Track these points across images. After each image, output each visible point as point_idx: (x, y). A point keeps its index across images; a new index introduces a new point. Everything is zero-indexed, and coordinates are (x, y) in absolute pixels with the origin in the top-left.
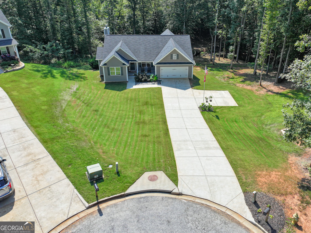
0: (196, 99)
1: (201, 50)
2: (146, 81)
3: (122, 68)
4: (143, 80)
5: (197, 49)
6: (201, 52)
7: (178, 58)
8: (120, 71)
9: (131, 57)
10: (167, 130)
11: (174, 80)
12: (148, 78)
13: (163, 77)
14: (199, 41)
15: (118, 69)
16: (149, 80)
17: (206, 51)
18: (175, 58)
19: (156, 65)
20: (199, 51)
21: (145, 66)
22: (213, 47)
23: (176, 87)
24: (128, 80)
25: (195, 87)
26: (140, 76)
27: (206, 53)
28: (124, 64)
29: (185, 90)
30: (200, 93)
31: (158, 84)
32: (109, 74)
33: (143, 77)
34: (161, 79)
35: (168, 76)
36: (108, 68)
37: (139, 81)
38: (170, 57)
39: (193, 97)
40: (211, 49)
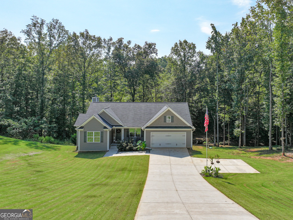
0: (197, 167)
1: (204, 140)
2: (131, 150)
3: (102, 133)
4: (127, 148)
5: (199, 139)
6: (203, 142)
7: (172, 121)
8: (100, 137)
9: (116, 121)
10: (140, 191)
11: (168, 149)
12: (134, 146)
13: (154, 146)
14: (201, 132)
15: (96, 134)
16: (135, 148)
17: (209, 141)
18: (170, 121)
19: (146, 129)
20: (201, 140)
21: (134, 136)
22: (216, 138)
23: (169, 155)
24: (108, 149)
25: (195, 155)
26: (124, 143)
27: (209, 142)
28: (105, 128)
29: (181, 157)
30: (201, 161)
31: (146, 153)
32: (85, 141)
33: (127, 145)
34: (152, 148)
35: (160, 144)
36: (85, 133)
37: (122, 149)
38: (163, 119)
39: (192, 164)
40: (214, 139)
